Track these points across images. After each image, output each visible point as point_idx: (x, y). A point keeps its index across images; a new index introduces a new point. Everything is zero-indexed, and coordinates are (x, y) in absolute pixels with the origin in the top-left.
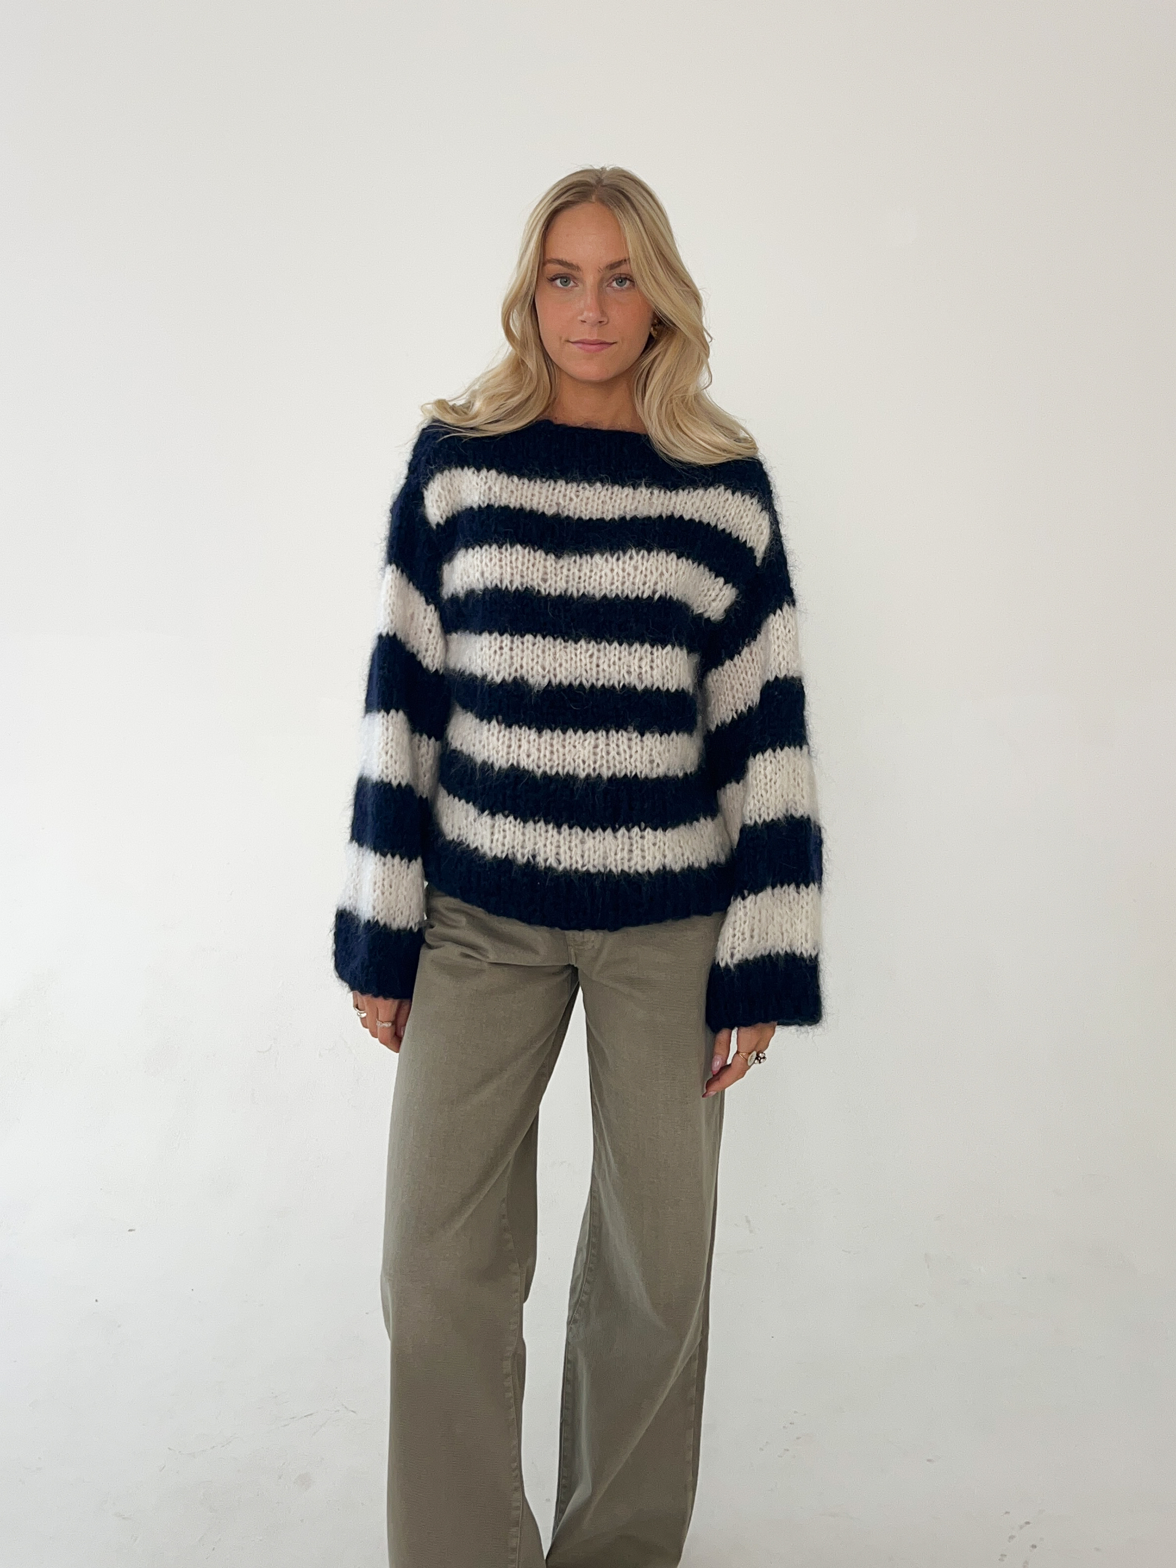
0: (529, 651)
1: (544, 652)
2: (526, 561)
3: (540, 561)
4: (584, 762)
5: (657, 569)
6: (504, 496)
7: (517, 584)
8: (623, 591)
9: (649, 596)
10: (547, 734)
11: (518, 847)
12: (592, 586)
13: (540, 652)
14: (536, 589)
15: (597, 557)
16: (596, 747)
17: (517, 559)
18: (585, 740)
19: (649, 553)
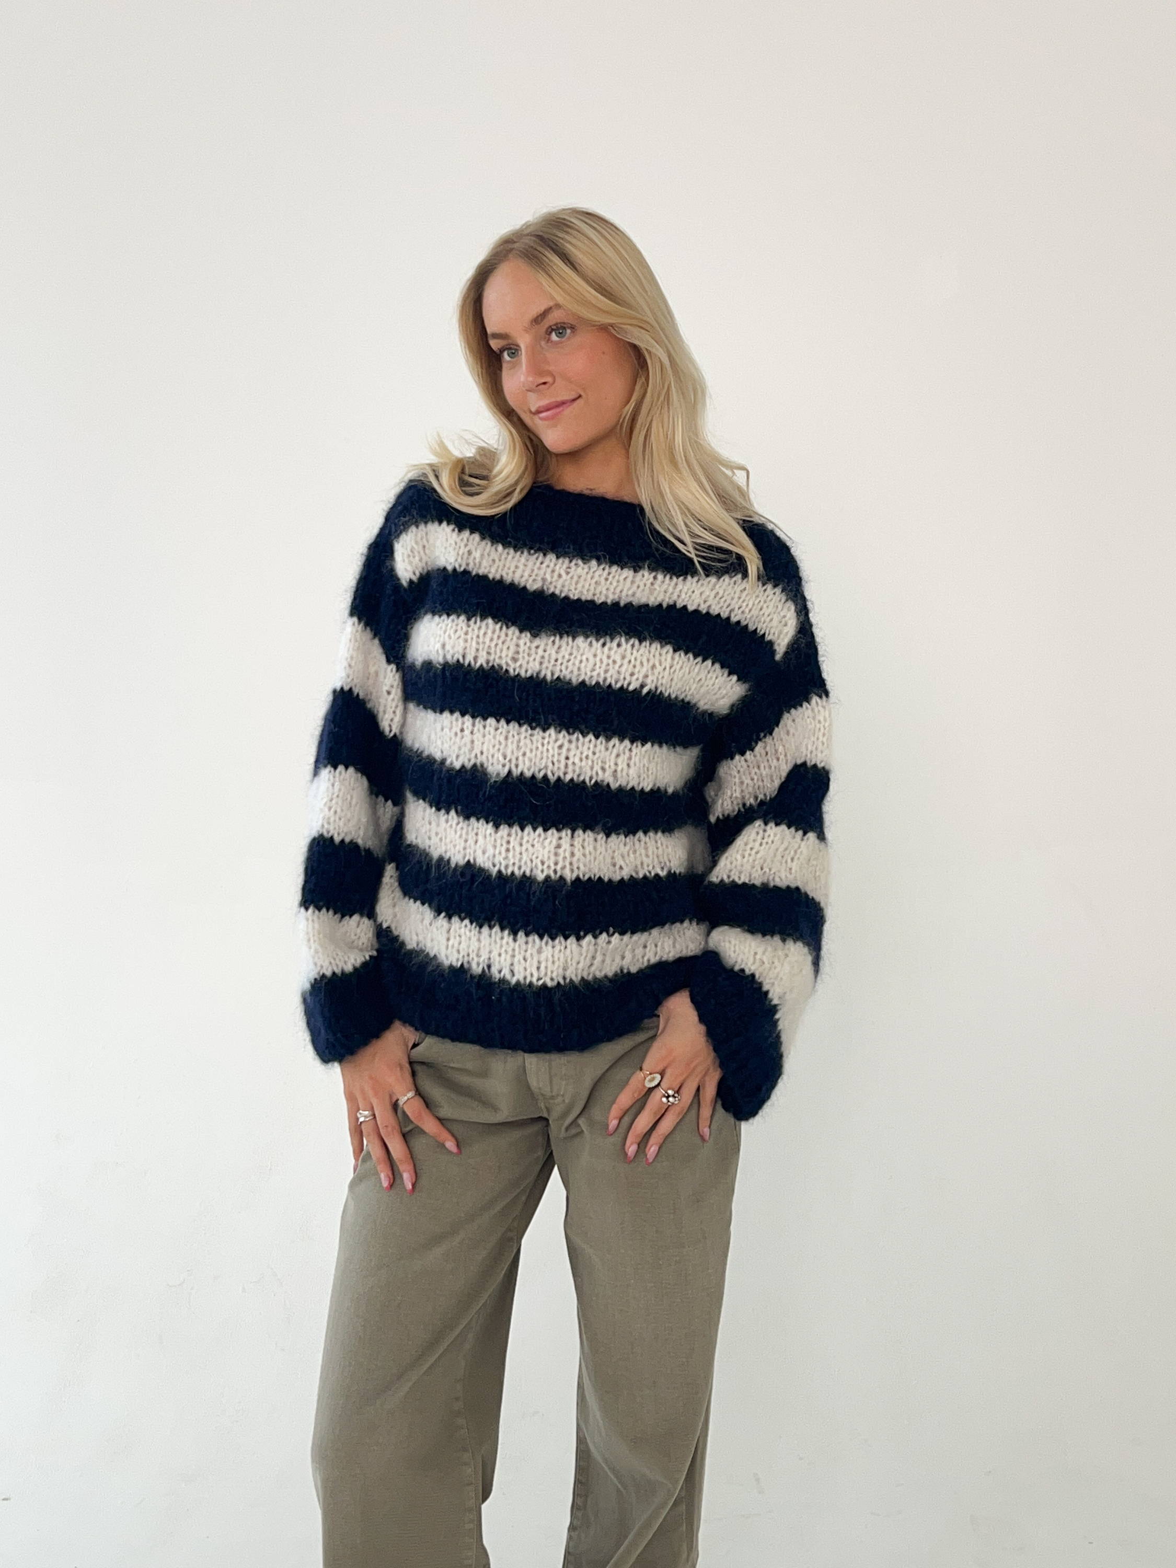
0: (491, 737)
1: (506, 738)
2: (495, 636)
3: (512, 639)
4: (543, 863)
5: (648, 660)
6: (484, 563)
7: (481, 661)
8: (605, 680)
9: (636, 689)
10: (504, 830)
11: (473, 955)
12: (569, 670)
13: (502, 739)
14: (504, 668)
15: (580, 640)
16: (559, 846)
17: (485, 634)
18: (546, 839)
19: (640, 642)
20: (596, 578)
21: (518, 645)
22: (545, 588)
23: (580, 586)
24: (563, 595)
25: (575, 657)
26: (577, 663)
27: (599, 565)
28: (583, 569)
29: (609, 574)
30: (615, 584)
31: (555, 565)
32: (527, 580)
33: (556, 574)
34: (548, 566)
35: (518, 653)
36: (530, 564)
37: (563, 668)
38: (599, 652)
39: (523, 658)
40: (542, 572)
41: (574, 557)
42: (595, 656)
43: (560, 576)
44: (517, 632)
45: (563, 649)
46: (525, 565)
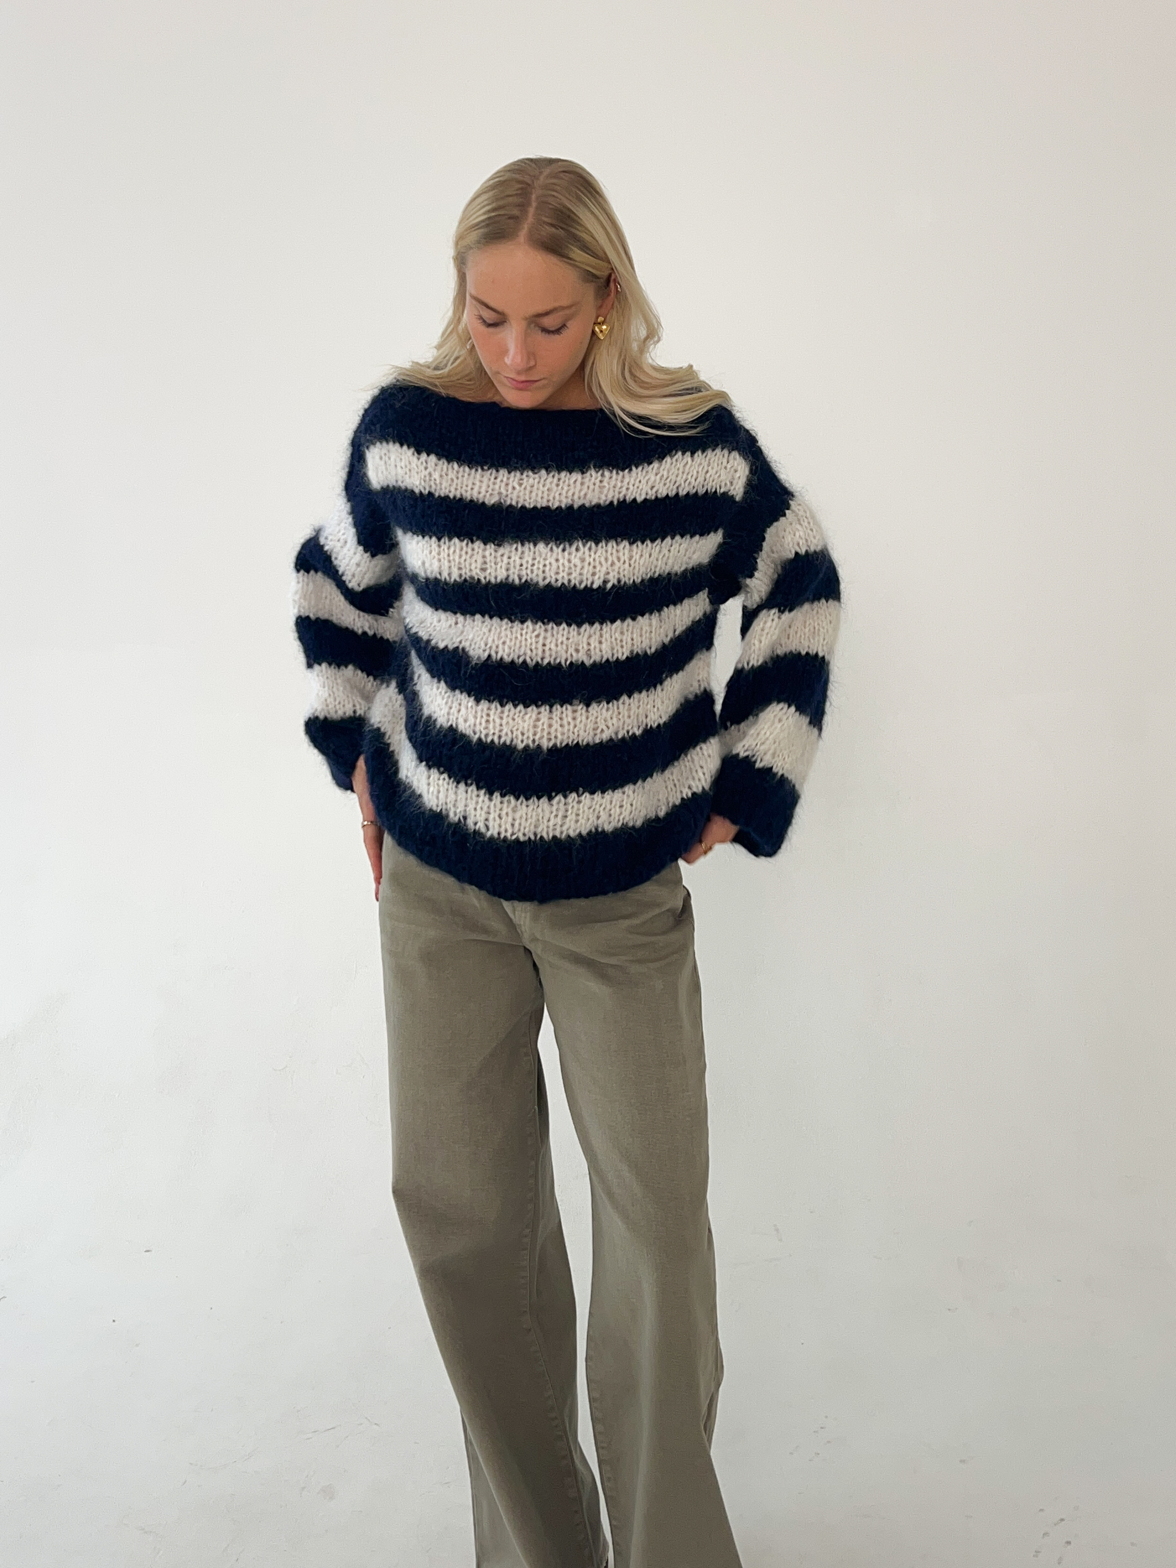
2: (464, 553)
3: (478, 552)
7: (455, 576)
8: (570, 581)
10: (485, 704)
11: (450, 805)
17: (455, 552)
20: (548, 486)
21: (484, 557)
22: (502, 501)
23: (534, 494)
24: (520, 505)
25: (539, 562)
26: (541, 566)
27: (548, 474)
28: (534, 479)
29: (559, 480)
30: (566, 488)
31: (508, 479)
32: (485, 496)
33: (510, 488)
34: (502, 481)
35: (485, 563)
36: (485, 479)
37: (529, 572)
38: (560, 557)
39: (491, 566)
40: (497, 487)
41: (524, 469)
42: (557, 560)
43: (514, 488)
44: (482, 545)
45: (526, 554)
46: (481, 481)
